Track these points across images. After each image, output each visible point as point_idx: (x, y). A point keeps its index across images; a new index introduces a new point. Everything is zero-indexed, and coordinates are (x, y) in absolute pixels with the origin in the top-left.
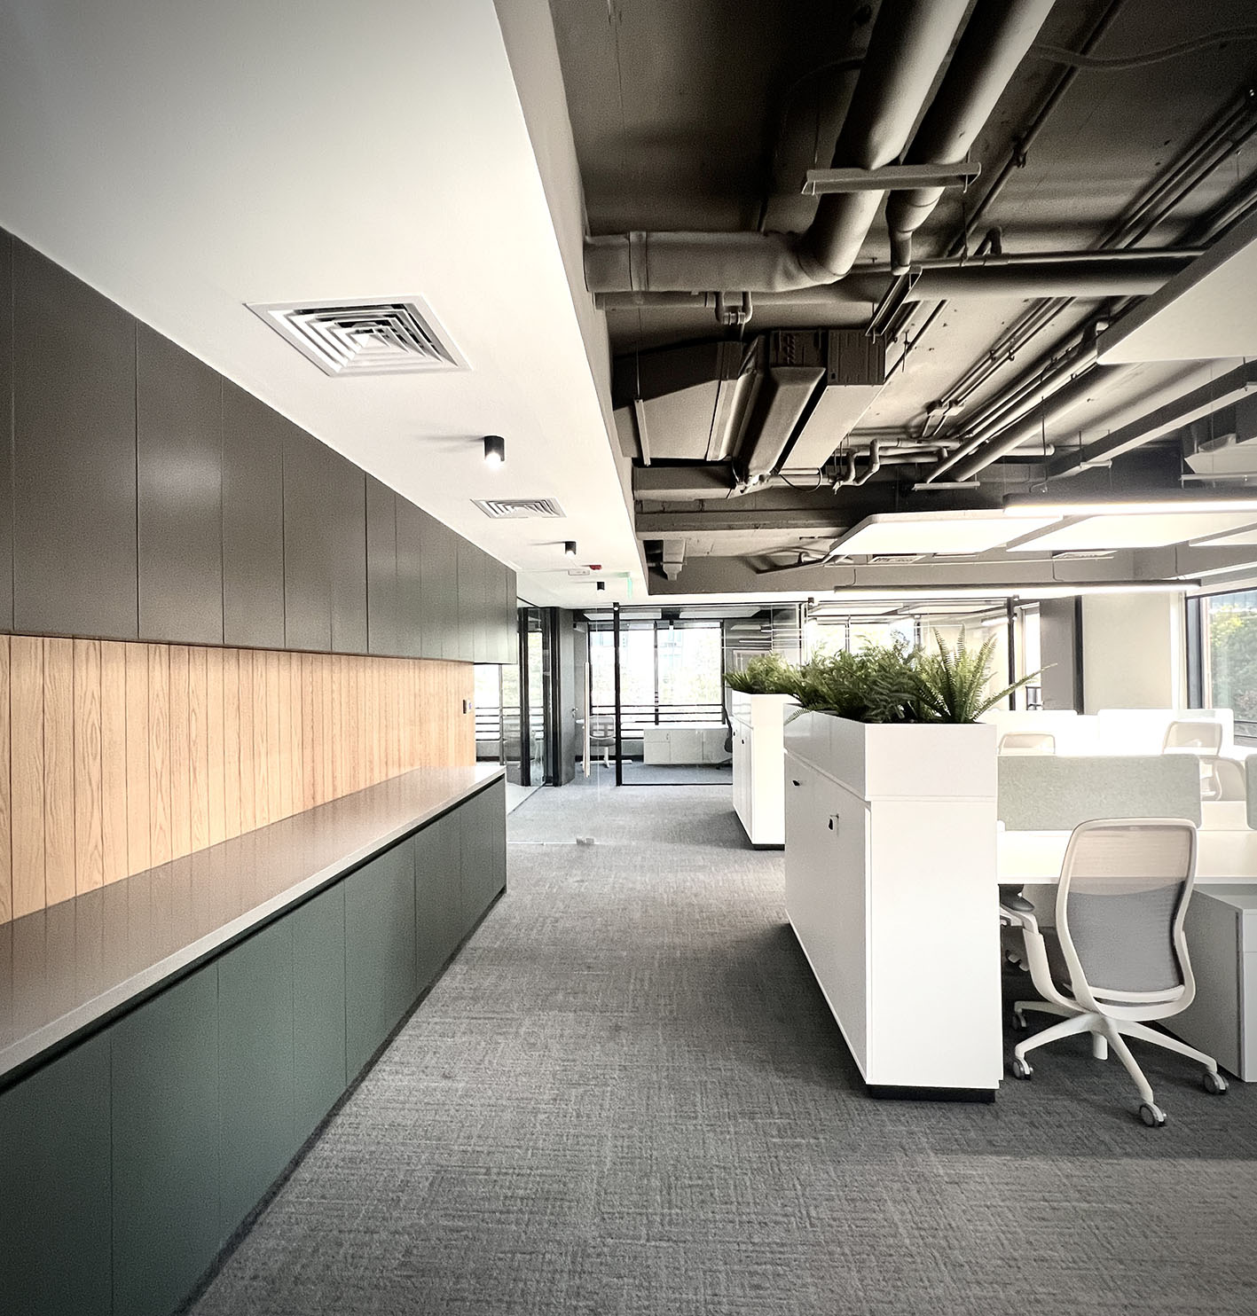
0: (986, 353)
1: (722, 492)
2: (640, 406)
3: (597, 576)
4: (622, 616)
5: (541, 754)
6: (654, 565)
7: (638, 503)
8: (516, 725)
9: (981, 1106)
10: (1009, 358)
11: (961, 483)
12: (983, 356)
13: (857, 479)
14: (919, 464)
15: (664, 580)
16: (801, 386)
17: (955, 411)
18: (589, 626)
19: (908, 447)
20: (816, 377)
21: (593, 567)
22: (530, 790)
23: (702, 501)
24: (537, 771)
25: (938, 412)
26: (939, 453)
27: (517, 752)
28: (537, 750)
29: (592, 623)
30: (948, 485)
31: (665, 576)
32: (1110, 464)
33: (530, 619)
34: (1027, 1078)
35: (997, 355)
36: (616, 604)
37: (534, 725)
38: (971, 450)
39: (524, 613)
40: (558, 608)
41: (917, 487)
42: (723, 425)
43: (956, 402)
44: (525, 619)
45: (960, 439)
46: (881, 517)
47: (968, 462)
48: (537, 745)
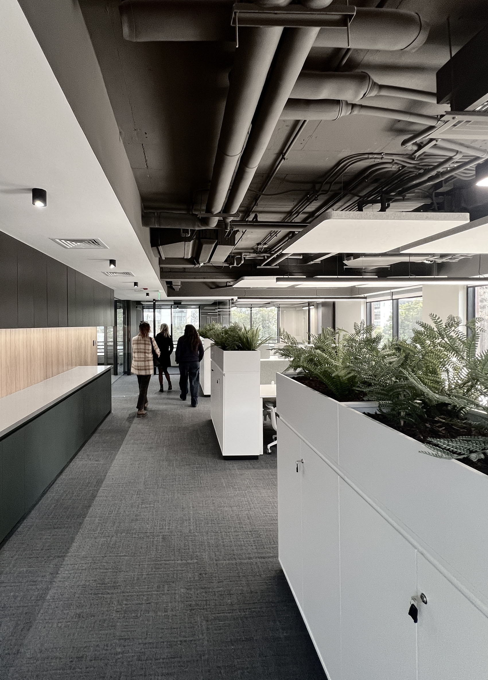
0: (269, 234)
1: (193, 266)
2: (160, 248)
3: (147, 291)
4: (156, 303)
5: (122, 362)
6: (169, 285)
7: (161, 269)
8: (112, 349)
9: (255, 461)
10: (276, 236)
11: (273, 266)
12: (268, 235)
13: (237, 264)
14: (259, 259)
15: (173, 291)
16: (211, 245)
17: (266, 246)
18: (143, 307)
19: (253, 255)
20: (214, 243)
21: (144, 289)
22: (118, 376)
23: (185, 268)
24: (120, 369)
25: (260, 246)
26: (264, 256)
27: (112, 361)
28: (120, 361)
29: (144, 305)
30: (269, 267)
31: (174, 289)
32: (320, 262)
33: (118, 304)
34: (270, 454)
35: (272, 235)
36: (154, 300)
37: (119, 349)
38: (275, 256)
39: (116, 302)
40: (130, 300)
41: (258, 267)
42: (188, 250)
43: (265, 244)
44: (117, 304)
45: (270, 253)
46: (246, 277)
47: (274, 260)
48: (120, 358)
